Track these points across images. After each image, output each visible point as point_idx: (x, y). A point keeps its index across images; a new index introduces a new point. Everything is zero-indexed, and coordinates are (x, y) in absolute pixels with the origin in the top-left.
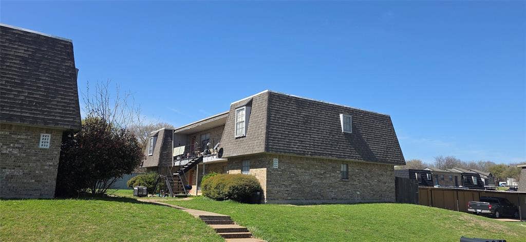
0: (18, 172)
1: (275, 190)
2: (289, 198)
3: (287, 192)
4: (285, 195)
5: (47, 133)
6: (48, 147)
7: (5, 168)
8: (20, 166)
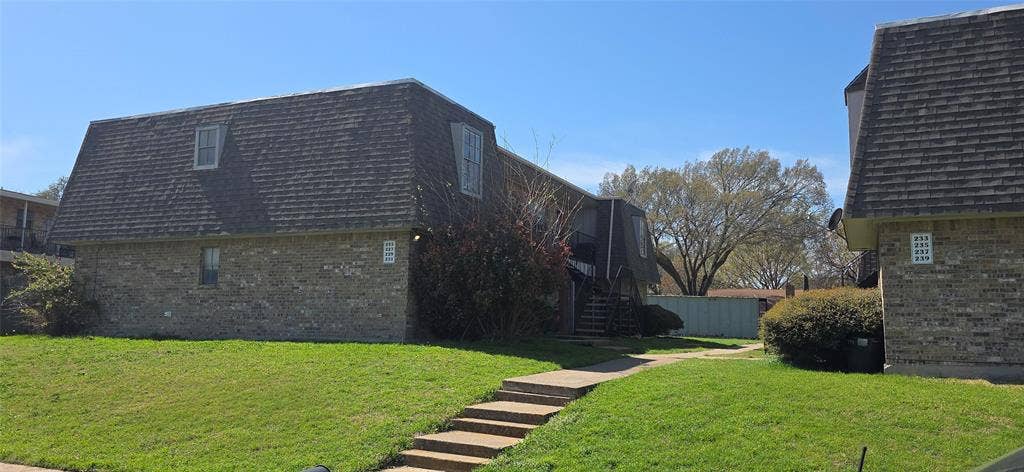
0: (362, 303)
1: (925, 334)
2: (994, 359)
3: (980, 340)
4: (971, 349)
5: (390, 239)
6: (393, 262)
7: (349, 298)
8: (364, 294)
